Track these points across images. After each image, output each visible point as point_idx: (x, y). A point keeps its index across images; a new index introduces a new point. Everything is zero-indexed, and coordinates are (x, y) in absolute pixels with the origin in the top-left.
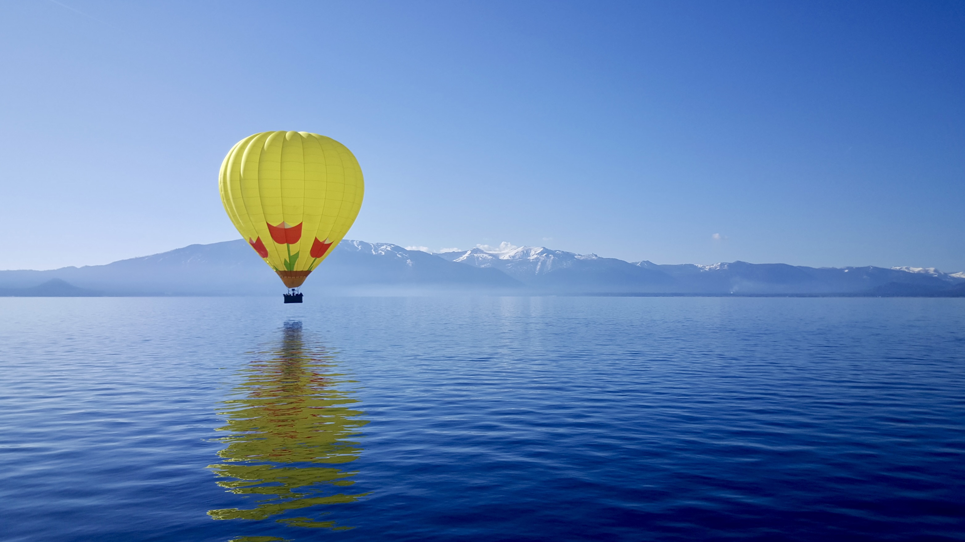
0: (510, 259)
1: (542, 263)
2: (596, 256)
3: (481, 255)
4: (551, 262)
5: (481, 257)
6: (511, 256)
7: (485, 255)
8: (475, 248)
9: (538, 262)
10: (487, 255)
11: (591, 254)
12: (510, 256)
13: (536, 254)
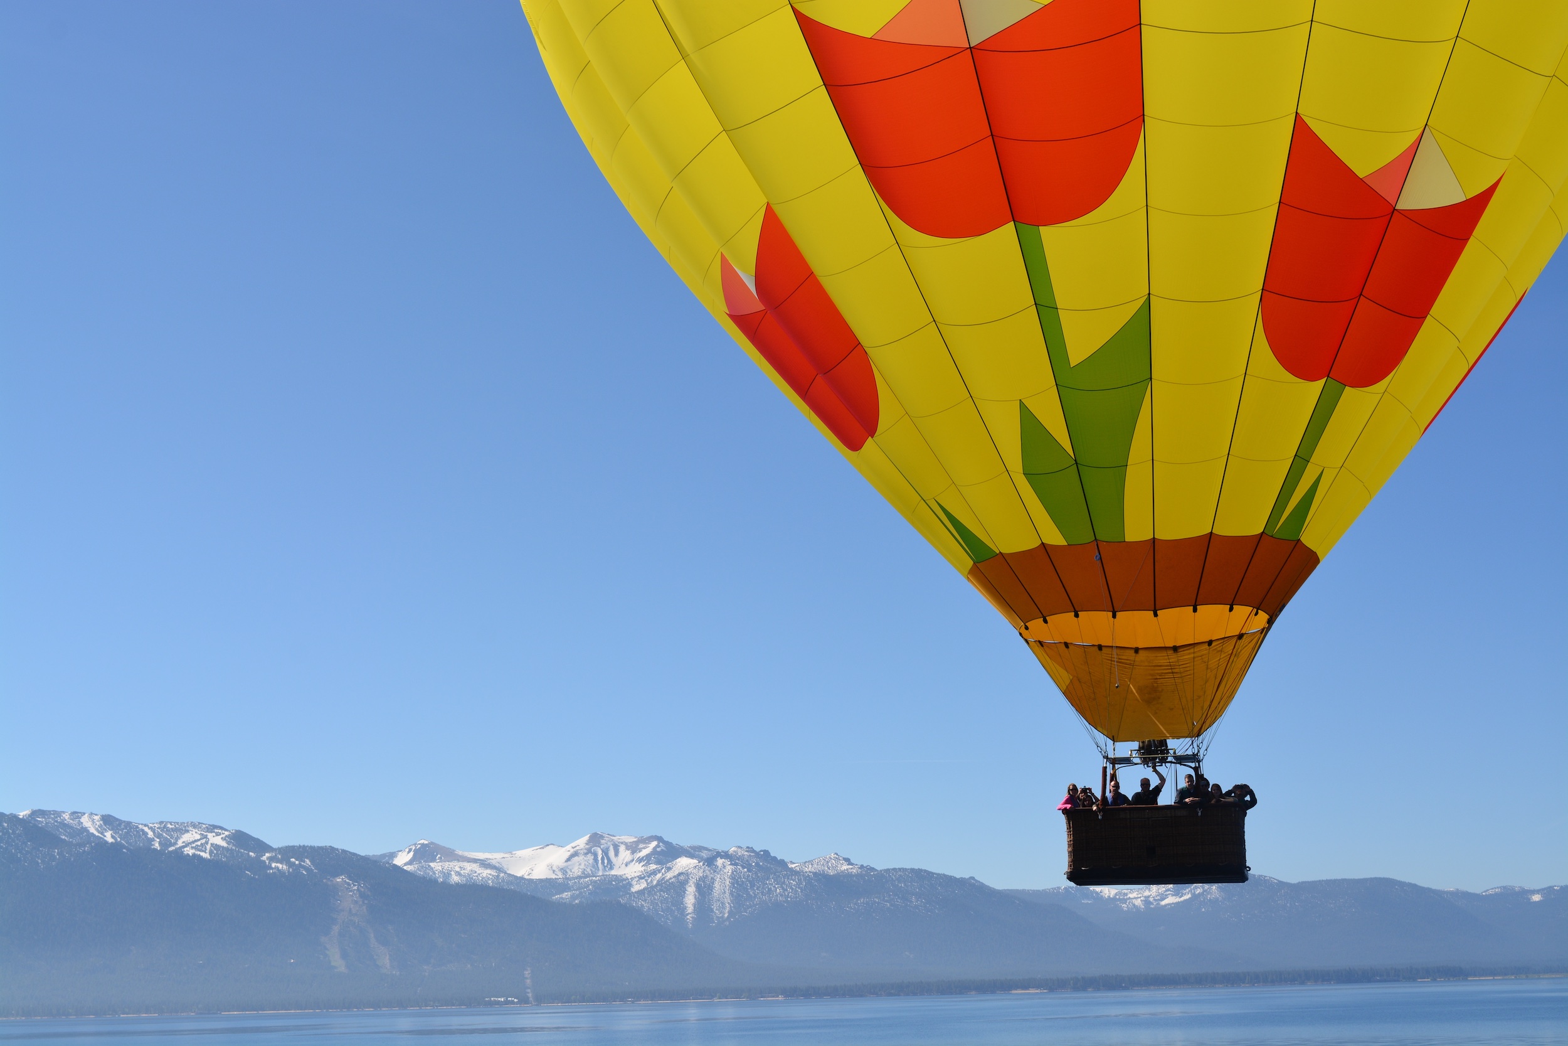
0: (554, 877)
1: (698, 886)
2: (847, 860)
3: (456, 866)
4: (728, 883)
5: (458, 874)
6: (554, 868)
7: (469, 867)
8: (426, 842)
9: (686, 882)
10: (475, 867)
11: (833, 856)
12: (550, 867)
13: (640, 860)
